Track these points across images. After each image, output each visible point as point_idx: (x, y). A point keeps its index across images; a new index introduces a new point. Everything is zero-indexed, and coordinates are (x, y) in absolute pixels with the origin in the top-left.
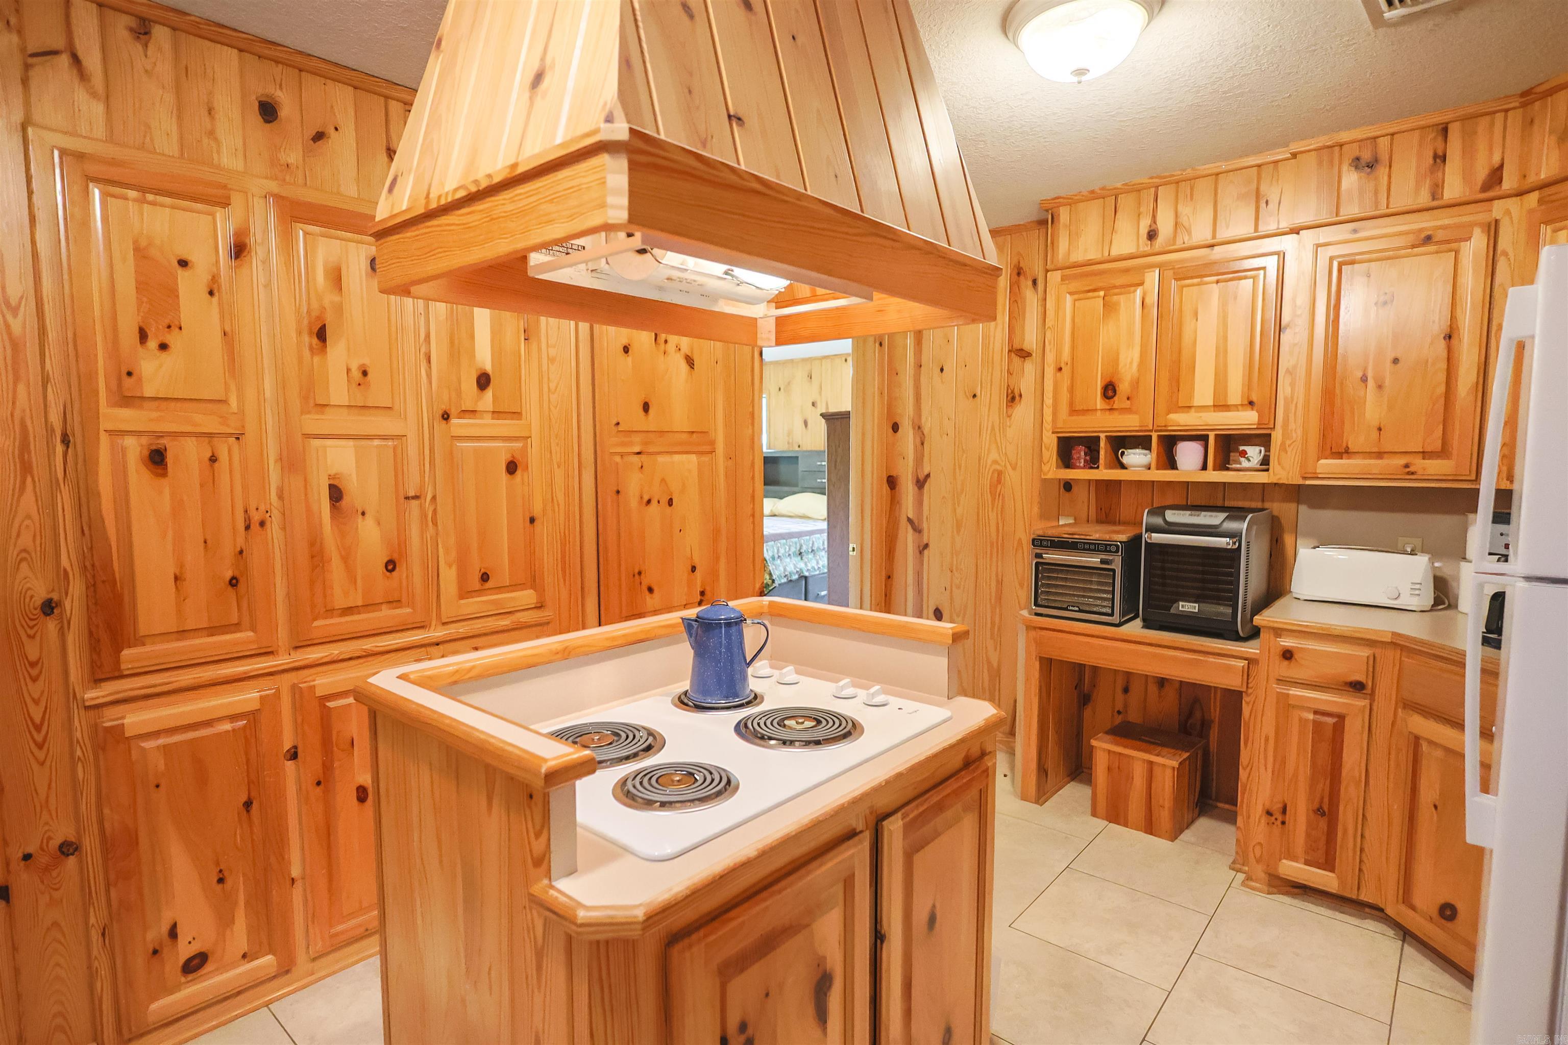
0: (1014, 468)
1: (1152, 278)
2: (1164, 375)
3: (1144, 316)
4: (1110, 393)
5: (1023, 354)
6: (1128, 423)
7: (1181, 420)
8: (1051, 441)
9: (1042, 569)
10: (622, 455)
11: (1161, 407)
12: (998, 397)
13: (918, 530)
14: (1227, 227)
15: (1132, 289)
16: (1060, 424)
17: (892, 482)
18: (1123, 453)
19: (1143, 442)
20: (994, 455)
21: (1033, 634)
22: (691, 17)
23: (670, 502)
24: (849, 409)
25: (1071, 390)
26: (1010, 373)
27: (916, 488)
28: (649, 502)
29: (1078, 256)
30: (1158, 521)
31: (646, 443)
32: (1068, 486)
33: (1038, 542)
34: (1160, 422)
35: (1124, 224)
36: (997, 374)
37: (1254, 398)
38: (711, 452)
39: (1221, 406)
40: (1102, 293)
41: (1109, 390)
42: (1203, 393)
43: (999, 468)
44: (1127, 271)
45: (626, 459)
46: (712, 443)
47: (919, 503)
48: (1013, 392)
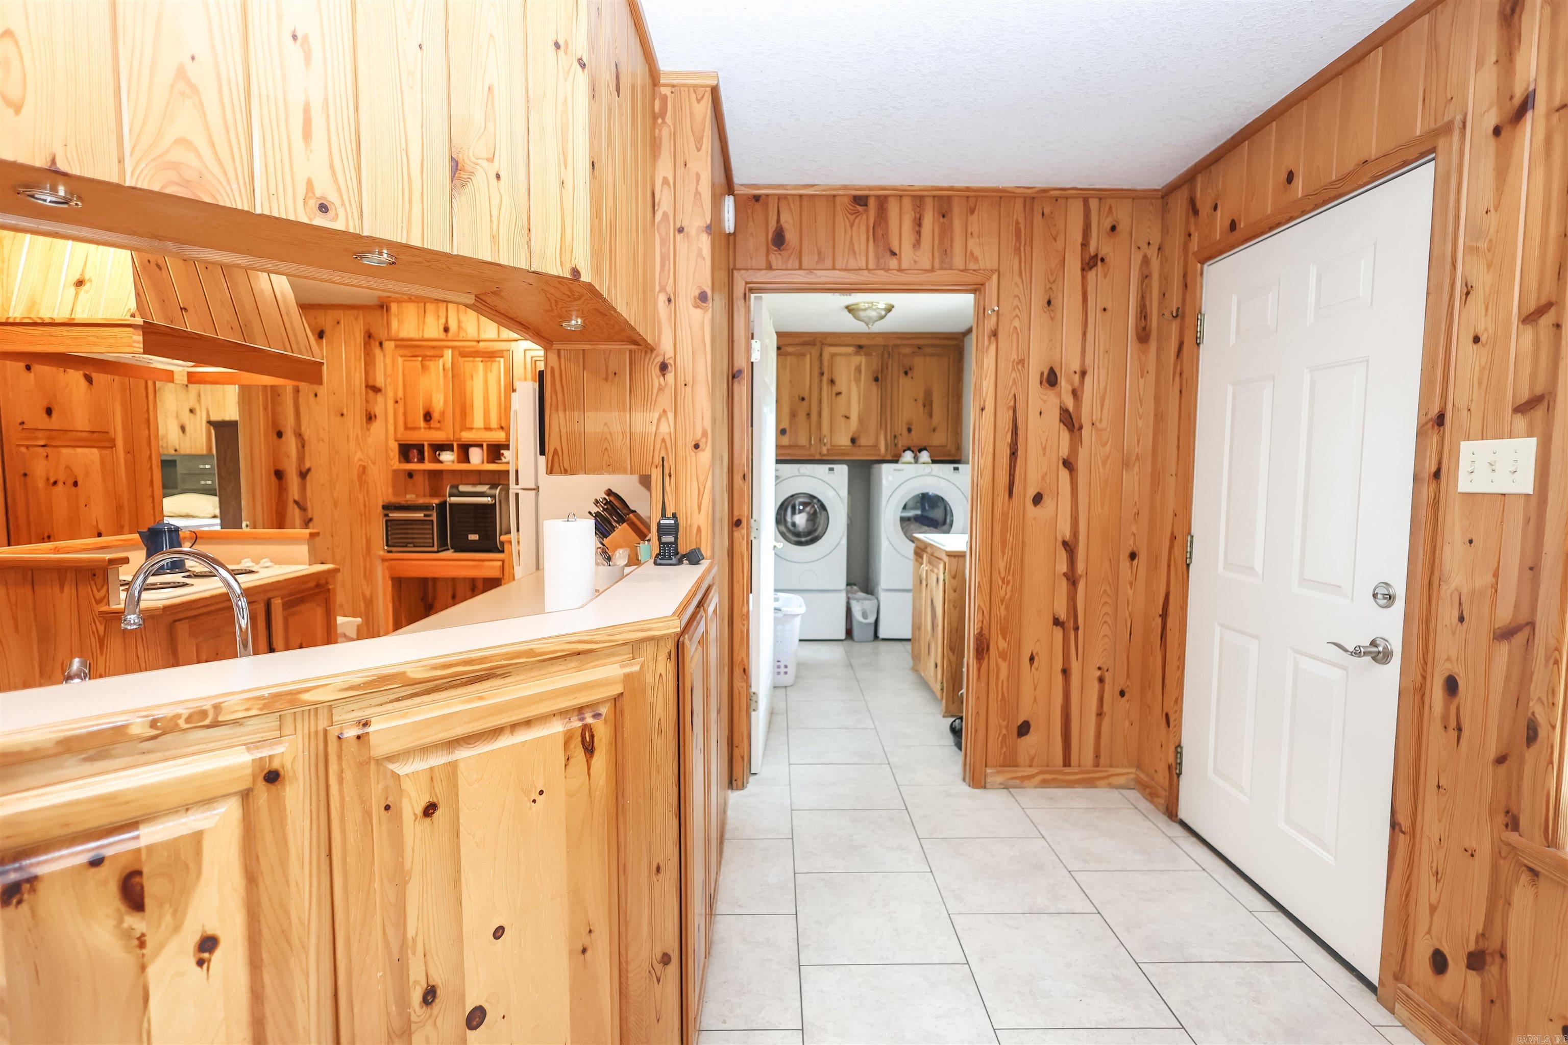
0: (374, 464)
1: (448, 354)
2: (458, 410)
3: (445, 376)
4: (428, 418)
5: (377, 390)
6: (439, 436)
7: (467, 436)
8: (394, 447)
9: (389, 523)
10: (27, 447)
11: (457, 428)
12: (360, 418)
13: (302, 508)
14: (485, 332)
15: (437, 359)
16: (399, 436)
17: (279, 475)
18: (439, 455)
19: (449, 448)
20: (359, 455)
21: (386, 564)
22: (160, 269)
23: (75, 484)
24: (237, 418)
25: (405, 415)
26: (367, 401)
27: (300, 479)
28: (55, 483)
29: (403, 334)
30: (455, 491)
31: (50, 438)
32: (410, 474)
33: (388, 507)
34: (457, 436)
35: (430, 319)
36: (358, 402)
37: (503, 425)
38: (112, 448)
39: (488, 429)
40: (420, 359)
41: (428, 416)
42: (478, 421)
43: (363, 464)
44: (434, 347)
45: (32, 449)
46: (113, 440)
47: (303, 488)
48: (370, 414)
